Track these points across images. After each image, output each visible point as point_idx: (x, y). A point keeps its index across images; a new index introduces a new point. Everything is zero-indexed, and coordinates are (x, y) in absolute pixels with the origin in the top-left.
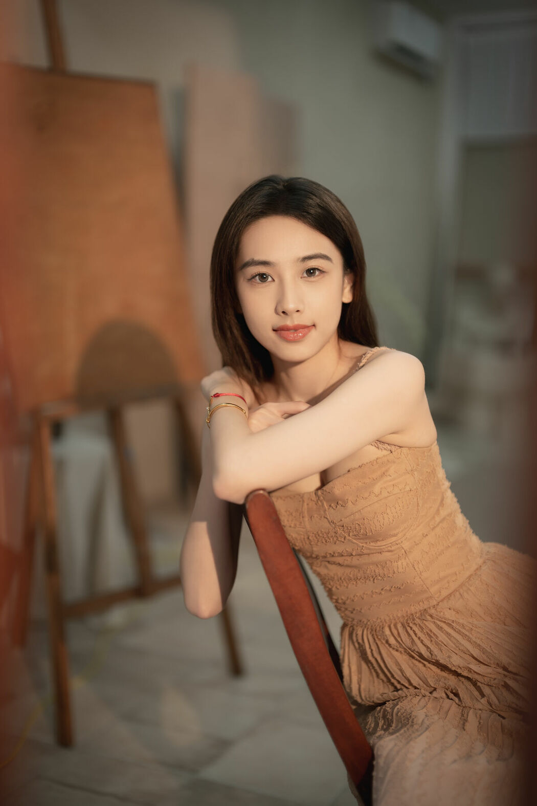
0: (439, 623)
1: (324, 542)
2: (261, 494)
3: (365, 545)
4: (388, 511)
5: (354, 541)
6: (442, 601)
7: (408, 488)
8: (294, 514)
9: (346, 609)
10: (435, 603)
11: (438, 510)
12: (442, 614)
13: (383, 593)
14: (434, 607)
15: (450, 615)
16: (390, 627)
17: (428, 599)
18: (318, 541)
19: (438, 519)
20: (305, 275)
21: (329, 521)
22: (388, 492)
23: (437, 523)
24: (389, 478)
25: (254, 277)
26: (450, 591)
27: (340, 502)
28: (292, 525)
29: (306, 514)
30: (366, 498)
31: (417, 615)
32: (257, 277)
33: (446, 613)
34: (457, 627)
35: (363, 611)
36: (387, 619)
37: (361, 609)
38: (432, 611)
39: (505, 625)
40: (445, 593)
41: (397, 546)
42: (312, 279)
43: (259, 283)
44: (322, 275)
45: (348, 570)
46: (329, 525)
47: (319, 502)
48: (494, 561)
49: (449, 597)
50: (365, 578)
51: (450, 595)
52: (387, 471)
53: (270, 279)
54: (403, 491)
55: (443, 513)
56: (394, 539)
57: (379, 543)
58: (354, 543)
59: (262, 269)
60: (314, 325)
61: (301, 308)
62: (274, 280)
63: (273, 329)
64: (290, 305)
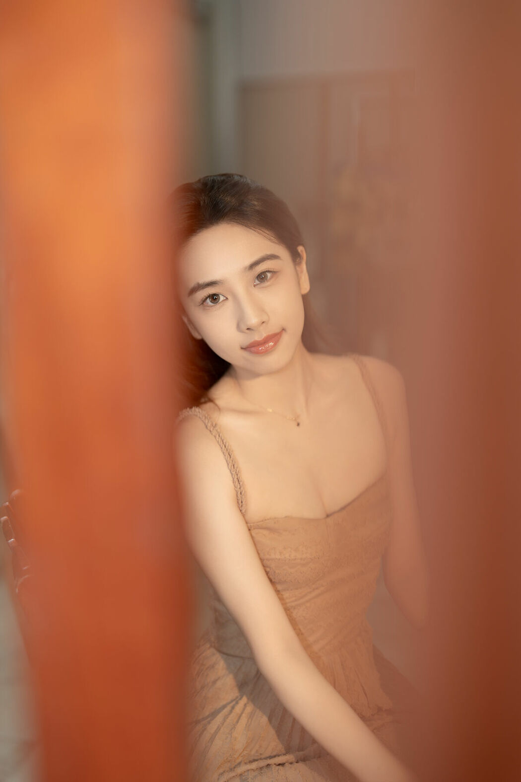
20: (257, 282)
25: (204, 301)
32: (208, 300)
42: (266, 284)
43: (212, 306)
44: (275, 276)
53: (222, 298)
59: (211, 291)
60: (284, 330)
61: (265, 318)
62: (227, 298)
63: (242, 348)
64: (253, 319)
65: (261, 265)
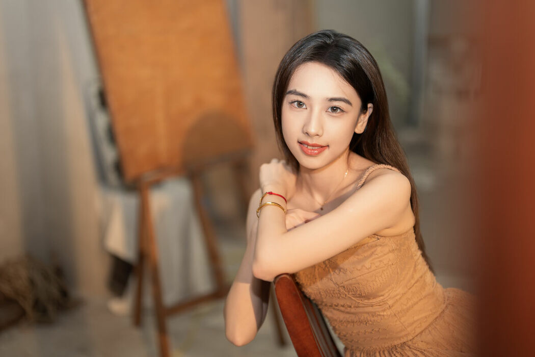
0: (415, 351)
1: (331, 296)
2: (285, 277)
3: (360, 301)
4: (377, 279)
5: (353, 298)
6: (417, 336)
7: (390, 263)
8: (309, 276)
9: (346, 340)
10: (411, 338)
11: (413, 275)
12: (416, 345)
13: (373, 332)
14: (411, 340)
15: (421, 346)
16: (379, 352)
17: (406, 335)
18: (327, 295)
19: (413, 282)
20: (330, 110)
21: (334, 283)
22: (376, 267)
23: (412, 284)
24: (377, 256)
25: (293, 102)
26: (422, 329)
27: (342, 270)
28: (308, 284)
29: (317, 276)
30: (359, 270)
31: (399, 346)
32: (296, 103)
33: (419, 345)
34: (428, 354)
35: (359, 342)
36: (378, 348)
37: (358, 341)
38: (410, 343)
39: (462, 352)
40: (418, 331)
41: (383, 303)
42: (334, 114)
43: (296, 108)
44: (342, 113)
45: (348, 316)
46: (334, 286)
47: (327, 268)
48: (453, 305)
49: (421, 333)
50: (359, 321)
51: (422, 332)
52: (375, 251)
53: (304, 107)
54: (387, 265)
55: (417, 276)
56: (382, 298)
57: (371, 301)
58: (352, 299)
59: (300, 99)
60: (328, 146)
61: (320, 133)
62: (307, 108)
63: (298, 142)
64: (313, 130)
65: (337, 102)
